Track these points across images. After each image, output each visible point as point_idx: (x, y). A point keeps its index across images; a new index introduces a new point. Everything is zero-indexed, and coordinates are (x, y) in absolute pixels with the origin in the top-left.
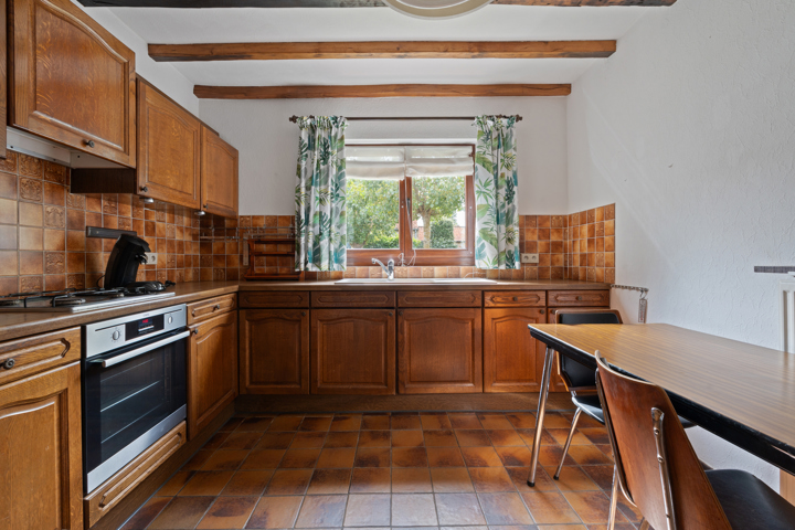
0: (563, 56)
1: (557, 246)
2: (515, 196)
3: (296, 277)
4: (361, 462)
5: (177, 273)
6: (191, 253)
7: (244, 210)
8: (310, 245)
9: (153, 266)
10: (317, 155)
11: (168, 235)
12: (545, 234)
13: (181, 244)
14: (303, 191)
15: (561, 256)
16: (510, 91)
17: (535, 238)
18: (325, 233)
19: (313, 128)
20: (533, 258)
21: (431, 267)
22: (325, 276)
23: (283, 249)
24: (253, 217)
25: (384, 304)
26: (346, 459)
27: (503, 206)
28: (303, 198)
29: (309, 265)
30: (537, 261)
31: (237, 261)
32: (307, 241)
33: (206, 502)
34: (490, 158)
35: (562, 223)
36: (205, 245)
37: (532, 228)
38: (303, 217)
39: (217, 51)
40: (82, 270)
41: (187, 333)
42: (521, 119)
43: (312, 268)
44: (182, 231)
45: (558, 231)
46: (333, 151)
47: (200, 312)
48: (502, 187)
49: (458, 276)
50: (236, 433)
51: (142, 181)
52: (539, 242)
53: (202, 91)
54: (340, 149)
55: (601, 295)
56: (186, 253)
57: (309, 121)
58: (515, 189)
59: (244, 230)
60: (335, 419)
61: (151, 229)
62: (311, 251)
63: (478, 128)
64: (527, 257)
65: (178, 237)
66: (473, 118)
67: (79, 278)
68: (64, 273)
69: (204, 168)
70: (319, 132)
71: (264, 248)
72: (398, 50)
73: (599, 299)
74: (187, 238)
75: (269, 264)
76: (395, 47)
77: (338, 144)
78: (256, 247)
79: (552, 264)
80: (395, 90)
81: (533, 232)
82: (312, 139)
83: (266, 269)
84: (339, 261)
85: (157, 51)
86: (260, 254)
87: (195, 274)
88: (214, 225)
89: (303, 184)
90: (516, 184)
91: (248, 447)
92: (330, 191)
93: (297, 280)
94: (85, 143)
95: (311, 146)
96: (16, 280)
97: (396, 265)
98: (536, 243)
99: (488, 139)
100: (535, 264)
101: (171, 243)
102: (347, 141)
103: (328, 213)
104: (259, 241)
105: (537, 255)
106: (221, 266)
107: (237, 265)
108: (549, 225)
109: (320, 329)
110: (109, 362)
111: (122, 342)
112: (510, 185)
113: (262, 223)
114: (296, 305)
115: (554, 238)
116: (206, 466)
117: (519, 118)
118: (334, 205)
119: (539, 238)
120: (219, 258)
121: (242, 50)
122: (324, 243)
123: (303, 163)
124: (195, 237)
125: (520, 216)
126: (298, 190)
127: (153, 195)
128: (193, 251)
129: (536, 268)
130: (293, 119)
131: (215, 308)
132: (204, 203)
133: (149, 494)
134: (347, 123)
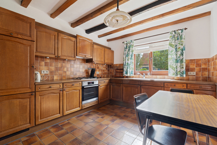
0: (194, 8)
1: (204, 69)
2: (184, 54)
3: (123, 77)
4: (125, 116)
5: (103, 76)
6: (106, 72)
7: (115, 63)
8: (126, 70)
9: (98, 74)
10: (127, 50)
11: (101, 69)
12: (198, 65)
13: (104, 70)
14: (125, 58)
15: (207, 73)
16: (183, 21)
17: (195, 67)
18: (129, 67)
19: (127, 44)
20: (194, 73)
21: (156, 76)
22: (130, 77)
23: (121, 71)
24: (116, 64)
25: (137, 84)
26: (123, 115)
27: (179, 57)
28: (125, 60)
29: (126, 74)
30: (195, 74)
31: (113, 73)
32: (125, 69)
33: (98, 113)
34: (174, 44)
35: (207, 61)
36: (108, 70)
37: (193, 64)
38: (125, 64)
39: (107, 34)
40: (87, 74)
41: (98, 85)
42: (187, 29)
43: (126, 75)
44: (104, 68)
45: (205, 64)
46: (131, 48)
47: (101, 82)
48: (179, 51)
49: (164, 78)
50: (108, 106)
51: (93, 60)
52: (196, 68)
53: (108, 40)
54: (132, 48)
55: (211, 87)
56: (105, 72)
57: (126, 43)
58: (184, 51)
59: (115, 67)
60: (126, 108)
61: (98, 68)
62: (126, 72)
63: (170, 35)
64: (190, 73)
65: (103, 69)
66: (168, 32)
67: (87, 76)
68: (85, 75)
69: (105, 56)
70: (128, 44)
71: (118, 71)
72: (140, 23)
73: (211, 88)
74: (105, 69)
75: (119, 74)
76: (139, 23)
77: (132, 46)
78: (117, 71)
79: (202, 75)
80: (146, 30)
81: (193, 65)
82: (126, 46)
83: (118, 75)
84: (132, 74)
85: (99, 36)
86: (117, 72)
87: (107, 76)
88: (110, 66)
89: (125, 57)
90: (184, 50)
91: (108, 108)
92: (130, 58)
93: (123, 78)
94: (85, 56)
95: (126, 48)
96: (79, 76)
97: (146, 75)
98: (195, 68)
99: (173, 38)
100: (195, 76)
101: (102, 70)
102: (134, 45)
103: (129, 63)
104: (117, 69)
105: (195, 73)
106: (111, 74)
107: (113, 74)
108: (201, 62)
109: (124, 88)
110: (85, 87)
111: (87, 85)
112: (182, 50)
113: (118, 65)
114: (120, 83)
115: (203, 66)
116: (101, 109)
117: (186, 29)
118: (131, 61)
119: (196, 67)
120: (111, 73)
121: (111, 33)
122: (128, 70)
123: (125, 52)
124: (107, 69)
125: (186, 60)
126: (124, 58)
127: (96, 62)
128: (106, 71)
129: (194, 77)
130: (123, 43)
131: (104, 82)
132: (105, 62)
133: (92, 109)
134: (134, 41)
